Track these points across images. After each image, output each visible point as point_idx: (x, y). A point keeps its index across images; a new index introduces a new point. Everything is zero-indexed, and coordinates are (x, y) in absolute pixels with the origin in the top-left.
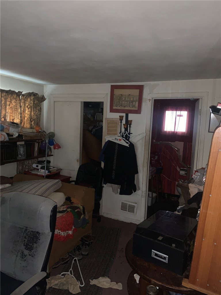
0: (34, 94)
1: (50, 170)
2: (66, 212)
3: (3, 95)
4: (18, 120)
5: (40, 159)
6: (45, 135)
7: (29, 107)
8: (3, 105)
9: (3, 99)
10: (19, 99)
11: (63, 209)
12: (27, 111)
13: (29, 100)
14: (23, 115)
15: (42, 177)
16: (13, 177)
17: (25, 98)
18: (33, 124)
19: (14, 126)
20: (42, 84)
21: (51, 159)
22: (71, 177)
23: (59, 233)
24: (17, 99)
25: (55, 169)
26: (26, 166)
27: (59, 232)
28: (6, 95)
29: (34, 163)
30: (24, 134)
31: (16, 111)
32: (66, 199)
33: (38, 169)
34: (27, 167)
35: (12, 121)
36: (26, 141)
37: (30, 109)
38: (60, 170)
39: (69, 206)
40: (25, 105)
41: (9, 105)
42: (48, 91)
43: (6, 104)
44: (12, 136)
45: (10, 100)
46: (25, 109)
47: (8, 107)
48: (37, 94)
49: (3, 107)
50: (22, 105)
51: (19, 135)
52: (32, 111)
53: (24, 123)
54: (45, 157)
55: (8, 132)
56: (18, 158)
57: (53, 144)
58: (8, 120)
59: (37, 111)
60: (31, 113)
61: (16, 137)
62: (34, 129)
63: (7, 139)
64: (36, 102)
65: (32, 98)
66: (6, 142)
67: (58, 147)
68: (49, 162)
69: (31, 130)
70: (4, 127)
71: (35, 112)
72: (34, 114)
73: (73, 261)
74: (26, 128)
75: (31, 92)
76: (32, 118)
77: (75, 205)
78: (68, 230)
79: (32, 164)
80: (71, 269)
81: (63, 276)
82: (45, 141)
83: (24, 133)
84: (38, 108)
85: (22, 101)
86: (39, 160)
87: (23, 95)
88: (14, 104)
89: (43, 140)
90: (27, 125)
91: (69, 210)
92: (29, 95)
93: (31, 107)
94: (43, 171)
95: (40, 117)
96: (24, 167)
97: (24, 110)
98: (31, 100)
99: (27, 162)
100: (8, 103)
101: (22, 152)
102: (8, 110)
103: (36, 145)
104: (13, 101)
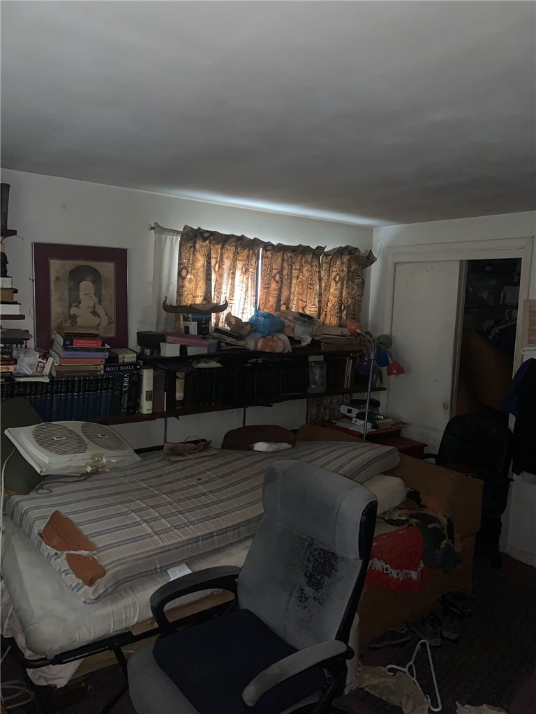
0: (350, 249)
1: (378, 422)
2: (407, 525)
3: (286, 257)
4: (313, 309)
5: (356, 396)
6: (369, 342)
7: (337, 279)
8: (286, 277)
9: (285, 265)
10: (317, 264)
11: (400, 516)
12: (333, 289)
13: (338, 263)
14: (324, 298)
15: (359, 436)
16: (297, 430)
17: (331, 259)
18: (344, 317)
19: (305, 321)
20: (371, 226)
21: (381, 397)
22: (426, 445)
23: (387, 569)
24: (313, 264)
25: (390, 420)
26: (325, 409)
27: (385, 566)
28: (291, 257)
29: (343, 403)
30: (324, 338)
31: (310, 289)
32: (407, 494)
33: (351, 419)
34: (327, 411)
35: (301, 311)
36: (327, 355)
37: (339, 285)
38: (401, 426)
39: (415, 512)
40: (329, 275)
41: (298, 277)
42: (381, 241)
43: (291, 275)
44: (299, 342)
45: (298, 268)
46: (330, 285)
47: (294, 281)
48: (356, 249)
49: (284, 281)
50: (322, 276)
51: (313, 340)
52: (344, 287)
53: (326, 314)
54: (367, 391)
55: (291, 335)
56: (310, 391)
57: (386, 363)
58: (293, 310)
59: (356, 287)
60: (341, 293)
61: (308, 345)
62: (346, 327)
63: (289, 348)
64: (353, 268)
65: (346, 259)
66: (288, 355)
67: (399, 369)
68: (375, 404)
69: (339, 331)
70: (284, 325)
71: (350, 290)
72: (348, 294)
73: (418, 646)
74: (330, 326)
75: (344, 245)
76: (342, 304)
77: (429, 513)
78: (408, 568)
79: (340, 405)
80: (411, 663)
81: (392, 674)
82: (369, 356)
83: (324, 336)
84: (357, 281)
85: (325, 266)
86: (354, 398)
87: (327, 255)
88: (306, 274)
89: (366, 352)
90: (332, 320)
91: (414, 521)
92: (340, 252)
93: (342, 279)
94: (361, 422)
95: (361, 301)
96: (322, 410)
97: (326, 286)
98: (342, 263)
99: (329, 400)
100: (295, 273)
101: (317, 378)
102: (295, 288)
103: (350, 363)
104: (306, 269)
